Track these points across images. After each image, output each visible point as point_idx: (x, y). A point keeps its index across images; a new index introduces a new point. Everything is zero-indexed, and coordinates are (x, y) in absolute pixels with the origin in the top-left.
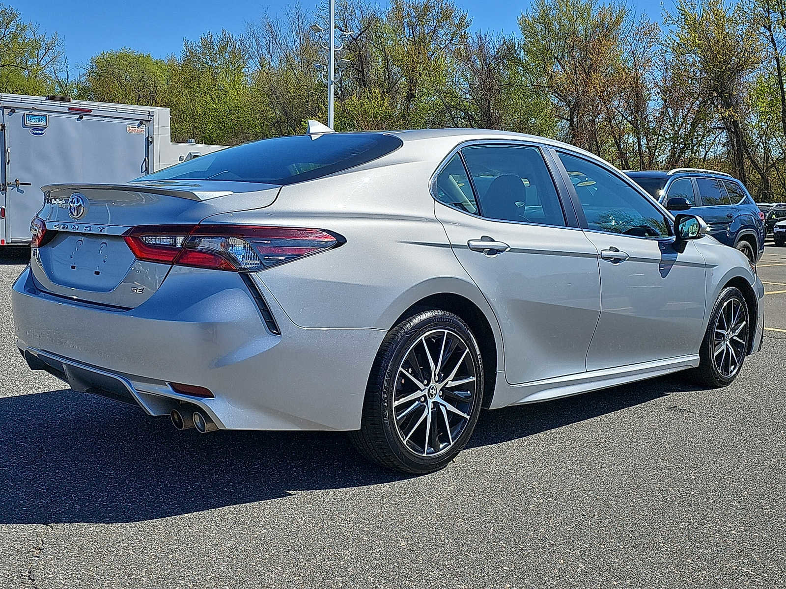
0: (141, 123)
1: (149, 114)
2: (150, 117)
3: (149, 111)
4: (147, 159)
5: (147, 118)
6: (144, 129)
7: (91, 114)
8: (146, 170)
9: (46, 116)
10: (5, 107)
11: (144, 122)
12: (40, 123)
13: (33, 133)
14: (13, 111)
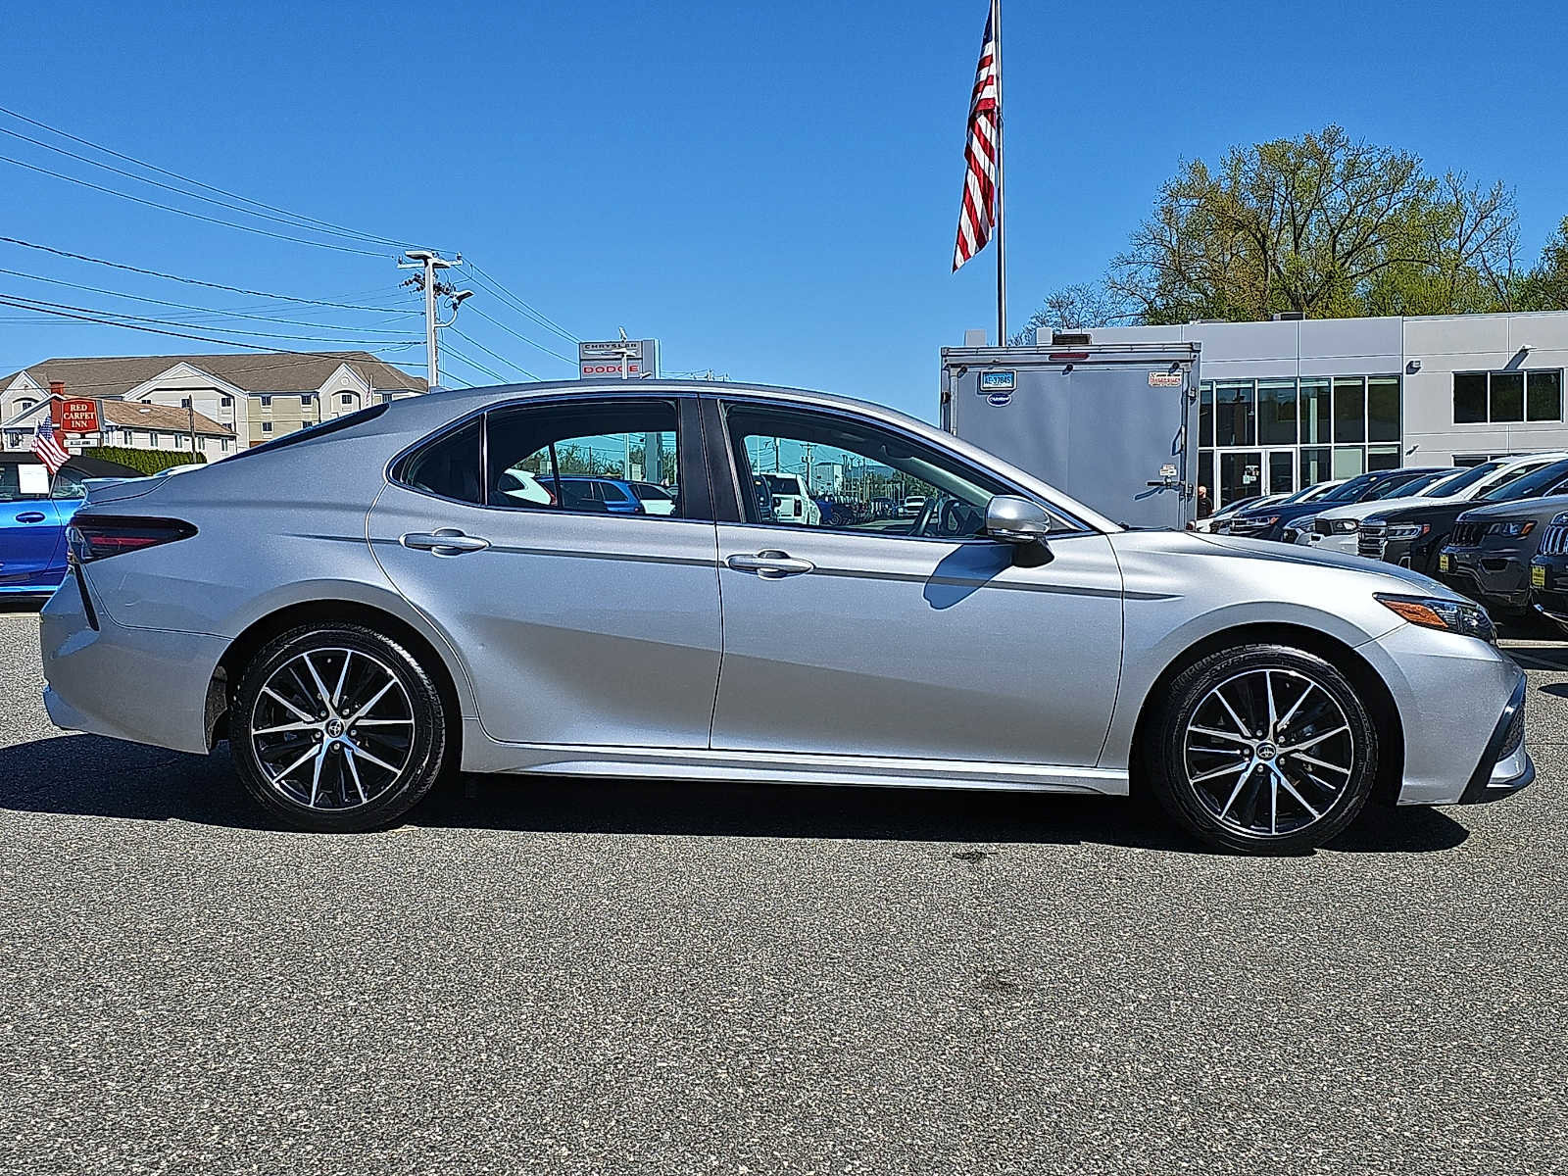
0: (1176, 366)
1: (1192, 348)
2: (1193, 354)
3: (1191, 344)
4: (1183, 431)
5: (1187, 356)
6: (1180, 377)
7: (1088, 360)
8: (1182, 449)
9: (1013, 373)
10: (953, 366)
11: (1181, 365)
12: (1004, 385)
13: (993, 402)
14: (964, 370)
